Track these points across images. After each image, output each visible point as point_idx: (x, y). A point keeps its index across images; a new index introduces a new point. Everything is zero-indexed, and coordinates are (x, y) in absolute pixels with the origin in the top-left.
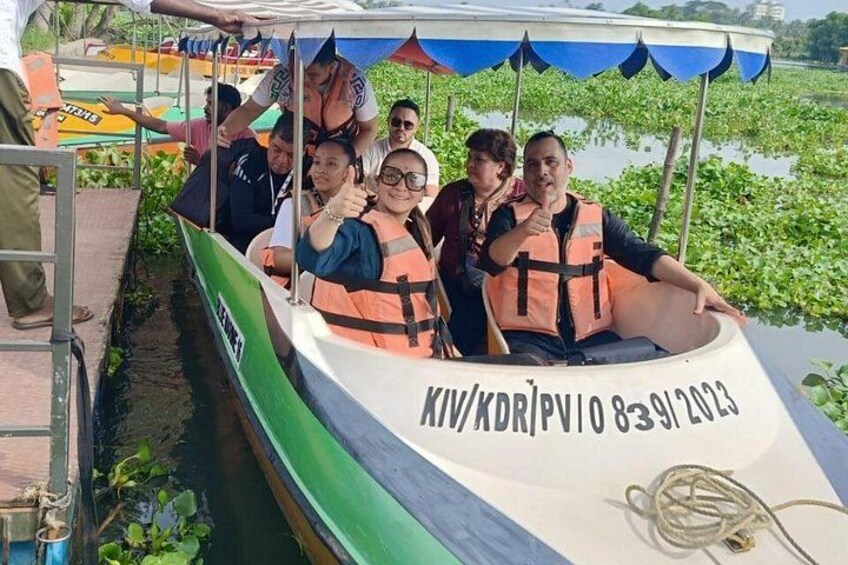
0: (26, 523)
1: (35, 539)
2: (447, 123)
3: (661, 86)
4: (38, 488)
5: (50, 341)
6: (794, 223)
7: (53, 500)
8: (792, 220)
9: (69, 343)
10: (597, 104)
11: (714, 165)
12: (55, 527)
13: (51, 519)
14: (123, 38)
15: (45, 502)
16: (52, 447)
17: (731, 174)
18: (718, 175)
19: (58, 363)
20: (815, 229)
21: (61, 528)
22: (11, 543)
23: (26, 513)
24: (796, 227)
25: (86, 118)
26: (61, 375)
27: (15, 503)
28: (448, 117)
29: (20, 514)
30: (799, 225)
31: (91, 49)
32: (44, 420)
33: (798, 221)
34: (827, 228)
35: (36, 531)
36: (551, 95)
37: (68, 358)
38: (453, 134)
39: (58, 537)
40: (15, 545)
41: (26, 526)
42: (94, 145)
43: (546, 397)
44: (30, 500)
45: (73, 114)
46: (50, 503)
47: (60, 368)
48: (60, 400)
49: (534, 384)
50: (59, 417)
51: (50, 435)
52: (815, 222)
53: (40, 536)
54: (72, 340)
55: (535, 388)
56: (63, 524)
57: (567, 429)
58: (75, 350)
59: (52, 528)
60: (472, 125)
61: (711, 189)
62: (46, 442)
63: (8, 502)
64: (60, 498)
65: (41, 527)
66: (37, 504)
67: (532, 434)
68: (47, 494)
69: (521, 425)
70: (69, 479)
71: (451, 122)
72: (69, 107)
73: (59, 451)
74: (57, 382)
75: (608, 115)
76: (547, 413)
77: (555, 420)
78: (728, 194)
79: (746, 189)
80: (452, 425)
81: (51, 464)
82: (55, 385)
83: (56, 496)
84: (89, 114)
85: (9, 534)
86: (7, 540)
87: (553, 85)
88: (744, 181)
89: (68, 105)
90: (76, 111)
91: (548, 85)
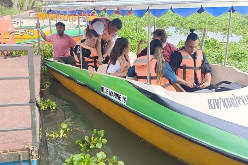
0: (26, 155)
1: (30, 159)
2: (136, 31)
3: (199, 16)
4: (29, 145)
5: (30, 102)
6: (233, 55)
7: (34, 148)
8: (232, 54)
9: (35, 103)
10: (179, 23)
11: (207, 39)
12: (35, 155)
13: (33, 153)
14: (39, 10)
15: (31, 149)
16: (32, 133)
17: (212, 41)
18: (208, 42)
19: (32, 109)
20: (240, 56)
21: (37, 156)
22: (22, 161)
23: (26, 152)
24: (234, 55)
25: (30, 34)
26: (33, 112)
27: (23, 150)
28: (136, 29)
29: (24, 152)
30: (235, 55)
31: (31, 13)
32: (29, 125)
33: (235, 54)
34: (243, 55)
35: (30, 157)
36: (165, 20)
37: (35, 107)
38: (138, 34)
39: (36, 158)
40: (24, 161)
41: (26, 156)
42: (33, 42)
43: (237, 97)
44: (27, 148)
45: (26, 33)
46: (33, 149)
47: (33, 110)
48: (34, 119)
49: (233, 95)
50: (34, 124)
51: (31, 129)
52: (240, 54)
53: (31, 158)
54: (36, 102)
55: (234, 96)
56: (37, 154)
57: (245, 104)
58: (37, 104)
59: (34, 156)
60: (144, 30)
61: (206, 46)
62: (30, 132)
63: (20, 149)
64: (36, 147)
65: (31, 156)
66: (29, 149)
67: (238, 107)
68: (32, 146)
69: (235, 105)
70: (37, 142)
71: (138, 30)
72: (25, 31)
73: (34, 133)
74: (32, 114)
75: (182, 26)
76: (239, 101)
77: (241, 102)
78: (211, 47)
79: (216, 45)
80: (218, 108)
81: (32, 138)
82: (32, 115)
83: (34, 147)
84: (31, 33)
85: (21, 158)
86: (21, 160)
87: (167, 17)
88: (216, 43)
89: (24, 31)
90: (27, 32)
91: (165, 17)
